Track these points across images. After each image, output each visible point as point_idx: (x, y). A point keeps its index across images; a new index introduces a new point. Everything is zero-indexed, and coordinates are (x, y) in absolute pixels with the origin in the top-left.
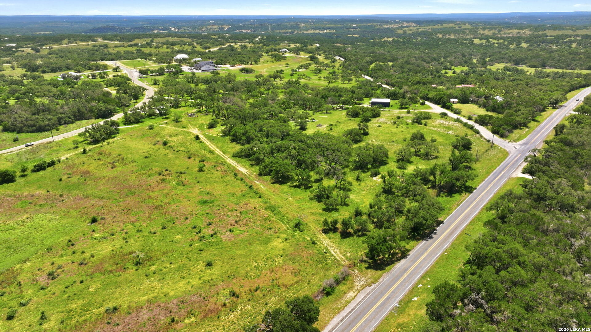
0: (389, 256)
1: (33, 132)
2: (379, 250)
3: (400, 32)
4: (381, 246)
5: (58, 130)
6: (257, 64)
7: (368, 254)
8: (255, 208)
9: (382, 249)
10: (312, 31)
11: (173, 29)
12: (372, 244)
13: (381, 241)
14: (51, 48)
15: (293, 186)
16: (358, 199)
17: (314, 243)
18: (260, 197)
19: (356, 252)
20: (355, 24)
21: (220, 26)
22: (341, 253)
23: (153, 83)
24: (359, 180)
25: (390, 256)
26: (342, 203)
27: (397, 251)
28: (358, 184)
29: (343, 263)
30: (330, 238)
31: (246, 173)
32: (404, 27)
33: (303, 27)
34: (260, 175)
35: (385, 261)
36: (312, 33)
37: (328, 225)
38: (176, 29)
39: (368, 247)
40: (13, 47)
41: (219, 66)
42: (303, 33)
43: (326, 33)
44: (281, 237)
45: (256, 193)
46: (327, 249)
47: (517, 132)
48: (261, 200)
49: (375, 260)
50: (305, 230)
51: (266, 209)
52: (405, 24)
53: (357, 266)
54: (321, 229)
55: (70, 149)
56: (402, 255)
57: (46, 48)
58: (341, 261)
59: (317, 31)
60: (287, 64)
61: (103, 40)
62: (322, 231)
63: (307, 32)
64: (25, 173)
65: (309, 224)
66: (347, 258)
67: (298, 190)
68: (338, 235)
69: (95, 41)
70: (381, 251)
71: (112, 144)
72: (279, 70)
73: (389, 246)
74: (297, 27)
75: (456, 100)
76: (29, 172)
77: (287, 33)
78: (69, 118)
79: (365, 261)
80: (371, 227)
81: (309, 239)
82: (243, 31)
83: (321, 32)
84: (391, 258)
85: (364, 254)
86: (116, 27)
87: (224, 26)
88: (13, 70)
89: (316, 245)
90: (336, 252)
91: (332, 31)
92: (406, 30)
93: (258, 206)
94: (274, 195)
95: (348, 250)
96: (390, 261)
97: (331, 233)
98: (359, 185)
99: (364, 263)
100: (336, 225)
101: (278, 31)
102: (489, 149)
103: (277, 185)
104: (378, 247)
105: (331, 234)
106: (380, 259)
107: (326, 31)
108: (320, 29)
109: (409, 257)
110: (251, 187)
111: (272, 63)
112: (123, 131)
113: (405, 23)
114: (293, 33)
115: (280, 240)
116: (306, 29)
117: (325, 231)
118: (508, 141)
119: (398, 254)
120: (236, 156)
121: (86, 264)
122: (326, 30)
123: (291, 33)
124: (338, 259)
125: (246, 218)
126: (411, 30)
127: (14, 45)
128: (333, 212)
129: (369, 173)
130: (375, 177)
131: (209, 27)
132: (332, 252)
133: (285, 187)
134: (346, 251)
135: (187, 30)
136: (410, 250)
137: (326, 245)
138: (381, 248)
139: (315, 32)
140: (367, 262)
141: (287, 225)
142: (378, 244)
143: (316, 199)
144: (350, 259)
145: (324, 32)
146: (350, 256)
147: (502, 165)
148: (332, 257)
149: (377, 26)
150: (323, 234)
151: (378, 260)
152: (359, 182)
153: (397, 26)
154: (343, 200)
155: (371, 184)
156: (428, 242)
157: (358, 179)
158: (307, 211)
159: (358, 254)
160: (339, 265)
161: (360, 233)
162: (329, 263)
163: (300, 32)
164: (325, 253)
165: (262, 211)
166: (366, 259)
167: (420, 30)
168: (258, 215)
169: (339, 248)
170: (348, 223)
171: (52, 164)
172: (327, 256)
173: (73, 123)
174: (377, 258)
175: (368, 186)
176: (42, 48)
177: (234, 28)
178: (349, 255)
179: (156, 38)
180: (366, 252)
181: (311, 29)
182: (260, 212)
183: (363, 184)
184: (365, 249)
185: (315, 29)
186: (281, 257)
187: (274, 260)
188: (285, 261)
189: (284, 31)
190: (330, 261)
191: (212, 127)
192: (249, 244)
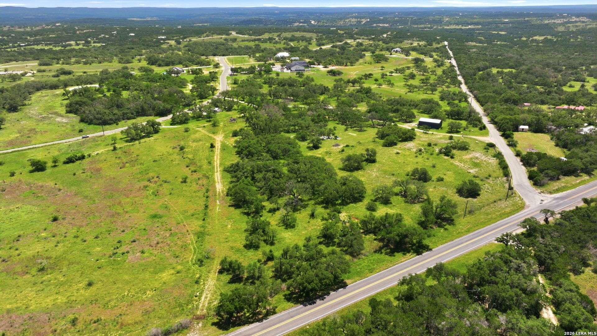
0: (250, 315)
1: (99, 124)
3: (561, 29)
5: (117, 124)
6: (352, 66)
8: (188, 231)
10: (453, 27)
11: (313, 22)
14: (190, 41)
15: (244, 213)
17: (197, 282)
18: (204, 220)
20: (508, 19)
21: (359, 20)
22: (209, 300)
23: (233, 82)
24: (313, 216)
26: (270, 240)
29: (199, 313)
30: (218, 280)
31: (218, 191)
33: (447, 21)
34: (228, 194)
35: (240, 319)
36: (452, 29)
38: (315, 22)
40: (162, 39)
41: (312, 66)
42: (442, 28)
43: (470, 29)
44: (177, 268)
45: (205, 214)
46: (202, 292)
47: (565, 180)
48: (202, 222)
49: (231, 317)
50: (204, 265)
51: (195, 234)
52: (574, 19)
53: (207, 319)
54: (221, 267)
55: (108, 145)
57: (187, 41)
58: (200, 308)
59: (460, 27)
60: (383, 67)
61: (237, 33)
62: (220, 269)
63: (448, 28)
64: (57, 164)
65: (216, 259)
68: (228, 278)
69: (228, 34)
71: (143, 144)
72: (368, 73)
74: (440, 22)
75: (526, 127)
76: (60, 164)
77: (425, 28)
78: (132, 114)
81: (198, 276)
82: (381, 25)
83: (463, 28)
86: (263, 19)
87: (363, 20)
88: (140, 62)
89: (196, 285)
90: (206, 298)
91: (477, 27)
92: (569, 27)
93: (192, 229)
94: (218, 220)
97: (225, 274)
98: (308, 222)
101: (416, 26)
102: (500, 200)
103: (231, 209)
105: (223, 276)
106: (237, 317)
107: (470, 27)
108: (463, 24)
109: (264, 321)
110: (207, 207)
111: (369, 65)
112: (164, 130)
113: (573, 17)
114: (431, 28)
115: (172, 271)
116: (449, 23)
117: (222, 271)
118: (539, 191)
119: (261, 315)
121: (6, 262)
122: (471, 25)
123: (429, 28)
124: (200, 306)
125: (170, 240)
126: (577, 26)
127: (163, 37)
128: (252, 250)
131: (347, 20)
132: (203, 297)
133: (237, 212)
135: (326, 23)
137: (206, 287)
139: (457, 27)
141: (195, 256)
145: (467, 27)
147: (499, 224)
148: (197, 303)
149: (535, 21)
150: (216, 274)
152: (311, 219)
153: (562, 22)
155: (321, 223)
156: (304, 308)
160: (194, 313)
162: (187, 308)
163: (439, 27)
164: (196, 296)
165: (190, 235)
167: (589, 27)
168: (183, 239)
169: (214, 294)
171: (83, 157)
172: (194, 300)
173: (134, 118)
174: (235, 315)
175: (315, 225)
176: (183, 41)
177: (372, 21)
178: (214, 303)
179: (285, 32)
181: (454, 24)
182: (188, 236)
183: (313, 222)
185: (458, 24)
186: (155, 290)
187: (145, 293)
188: (152, 297)
189: (422, 26)
190: (190, 306)
191: (236, 136)
192: (143, 270)
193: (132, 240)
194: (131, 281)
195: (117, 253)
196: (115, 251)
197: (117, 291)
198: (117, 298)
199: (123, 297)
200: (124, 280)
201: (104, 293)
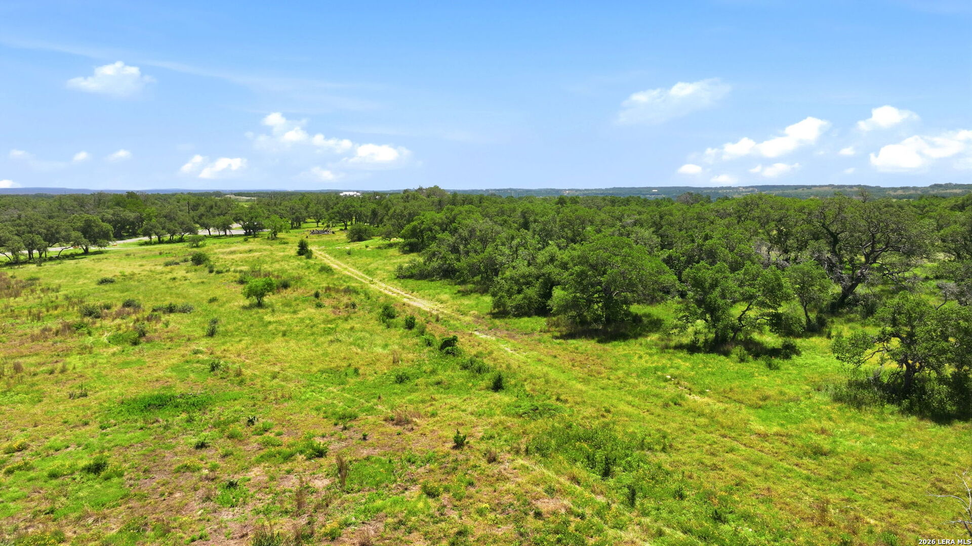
8: (459, 444)
15: (669, 348)
18: (498, 386)
34: (497, 315)
45: (475, 368)
51: (541, 451)
67: (716, 361)
93: (480, 432)
94: (585, 381)
110: (448, 346)
120: (403, 275)
125: (376, 514)
165: (511, 463)
168: (484, 496)
182: (495, 469)
191: (360, 240)
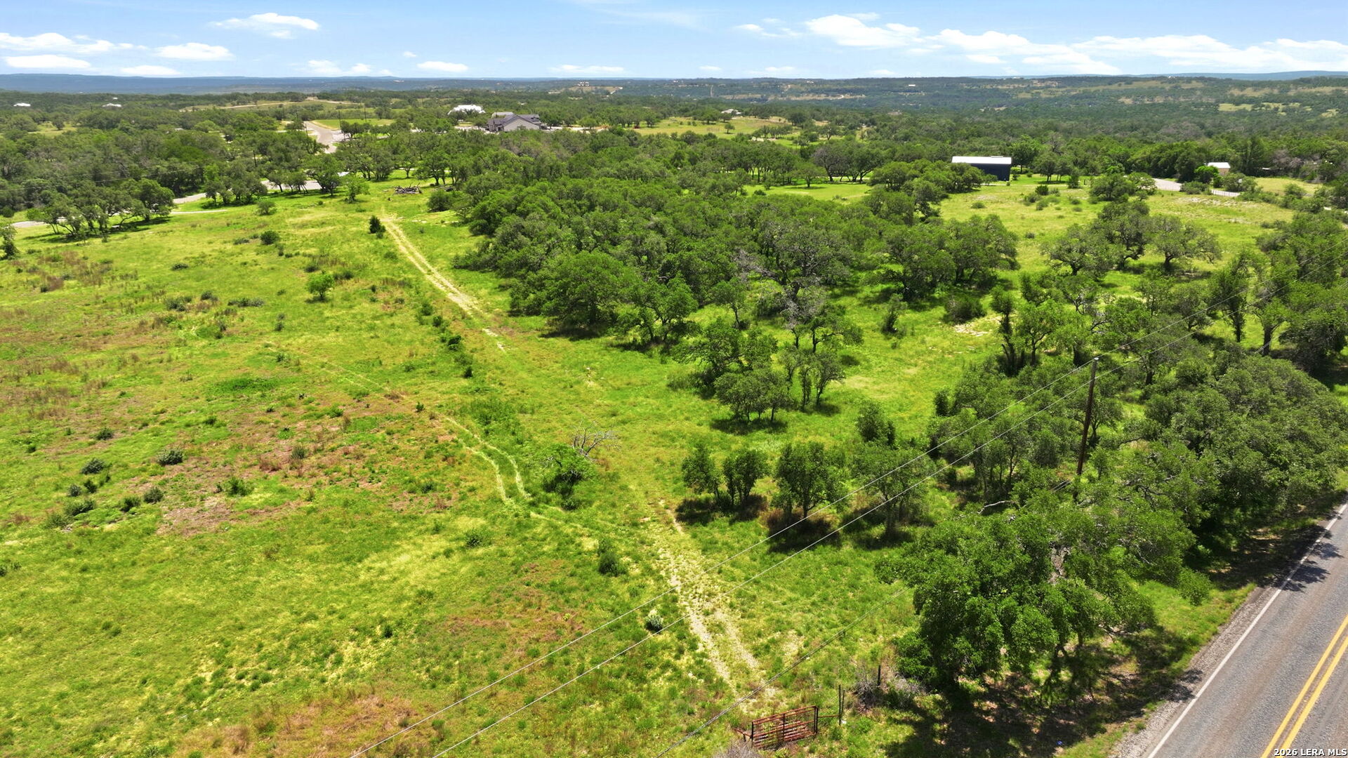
0: (1055, 674)
2: (996, 629)
3: (1024, 96)
4: (1009, 601)
6: (652, 128)
7: (912, 652)
8: (419, 410)
9: (1019, 627)
10: (810, 97)
12: (947, 587)
13: (1004, 568)
15: (618, 346)
16: (882, 392)
17: (608, 567)
18: (468, 375)
19: (842, 637)
21: (598, 88)
22: (746, 637)
24: (894, 332)
25: (1065, 675)
26: (805, 401)
27: (1107, 643)
28: (889, 344)
29: (745, 708)
30: (708, 548)
31: (465, 308)
32: (1035, 88)
33: (791, 89)
34: (514, 313)
35: (1031, 705)
36: (808, 101)
37: (711, 484)
39: (918, 605)
41: (554, 128)
42: (789, 100)
43: (844, 99)
44: (454, 530)
45: (462, 362)
46: (670, 605)
48: (465, 382)
49: (960, 701)
50: (590, 503)
52: (1037, 84)
53: (836, 736)
54: (678, 501)
56: (1144, 670)
58: (732, 684)
59: (823, 97)
61: (320, 98)
62: (680, 509)
63: (799, 98)
65: (625, 478)
66: (776, 674)
68: (756, 533)
69: (298, 99)
70: (1009, 637)
73: (1068, 609)
74: (775, 90)
75: (1225, 165)
77: (751, 100)
79: (894, 701)
80: (940, 503)
81: (590, 544)
83: (831, 98)
84: (1072, 692)
85: (890, 651)
89: (614, 581)
90: (716, 628)
91: (858, 96)
92: (1039, 93)
93: (437, 403)
95: (795, 617)
96: (1064, 711)
97: (721, 520)
98: (894, 347)
99: (883, 713)
100: (750, 483)
101: (729, 97)
103: (561, 342)
104: (991, 608)
105: (720, 530)
106: (992, 694)
107: (843, 96)
108: (828, 93)
109: (1200, 690)
110: (454, 342)
111: (692, 127)
112: (183, 219)
113: (1035, 82)
114: (765, 100)
115: (439, 543)
116: (796, 92)
117: (692, 514)
119: (1112, 662)
120: (459, 265)
122: (844, 94)
123: (759, 101)
124: (722, 671)
126: (1052, 93)
127: (119, 105)
128: (761, 433)
129: (940, 311)
130: (962, 322)
131: (573, 89)
132: (698, 627)
133: (587, 348)
134: (780, 626)
136: (1193, 642)
137: (674, 582)
138: (1008, 619)
139: (816, 97)
140: (909, 705)
141: (518, 478)
142: (984, 590)
143: (698, 386)
144: (793, 680)
145: (838, 98)
146: (801, 657)
148: (686, 660)
150: (678, 527)
151: (983, 697)
152: (894, 339)
154: (814, 391)
155: (946, 344)
156: (1298, 596)
157: (889, 329)
158: (640, 427)
159: (851, 650)
160: (712, 713)
161: (878, 531)
162: (651, 696)
163: (781, 99)
164: (653, 628)
166: (902, 685)
167: (1073, 93)
169: (743, 604)
170: (809, 466)
172: (654, 650)
174: (972, 684)
175: (931, 352)
178: (792, 647)
180: (900, 634)
181: (809, 92)
182: (430, 422)
183: (907, 344)
184: (897, 621)
185: (816, 94)
186: (388, 634)
187: (328, 654)
188: (386, 665)
189: (744, 96)
190: (661, 685)
191: (442, 209)
192: (268, 555)
193: (164, 455)
194: (213, 608)
195: (90, 507)
196: (80, 501)
197: (142, 666)
198: (150, 706)
199: (193, 693)
200: (170, 612)
201: (54, 689)
